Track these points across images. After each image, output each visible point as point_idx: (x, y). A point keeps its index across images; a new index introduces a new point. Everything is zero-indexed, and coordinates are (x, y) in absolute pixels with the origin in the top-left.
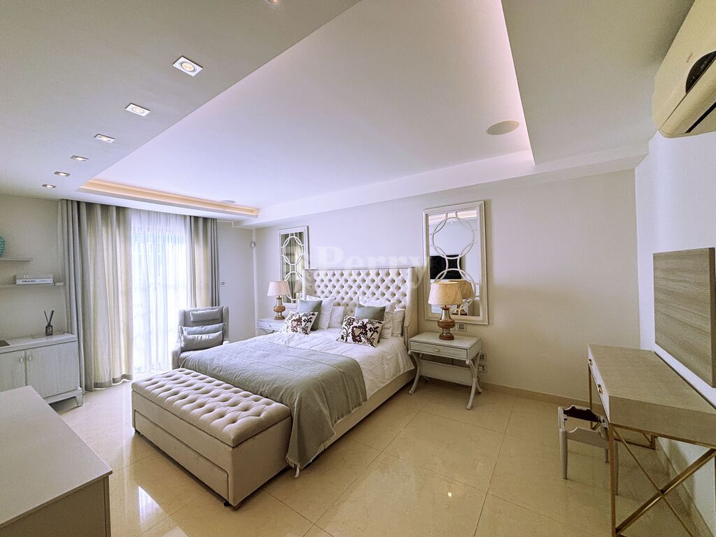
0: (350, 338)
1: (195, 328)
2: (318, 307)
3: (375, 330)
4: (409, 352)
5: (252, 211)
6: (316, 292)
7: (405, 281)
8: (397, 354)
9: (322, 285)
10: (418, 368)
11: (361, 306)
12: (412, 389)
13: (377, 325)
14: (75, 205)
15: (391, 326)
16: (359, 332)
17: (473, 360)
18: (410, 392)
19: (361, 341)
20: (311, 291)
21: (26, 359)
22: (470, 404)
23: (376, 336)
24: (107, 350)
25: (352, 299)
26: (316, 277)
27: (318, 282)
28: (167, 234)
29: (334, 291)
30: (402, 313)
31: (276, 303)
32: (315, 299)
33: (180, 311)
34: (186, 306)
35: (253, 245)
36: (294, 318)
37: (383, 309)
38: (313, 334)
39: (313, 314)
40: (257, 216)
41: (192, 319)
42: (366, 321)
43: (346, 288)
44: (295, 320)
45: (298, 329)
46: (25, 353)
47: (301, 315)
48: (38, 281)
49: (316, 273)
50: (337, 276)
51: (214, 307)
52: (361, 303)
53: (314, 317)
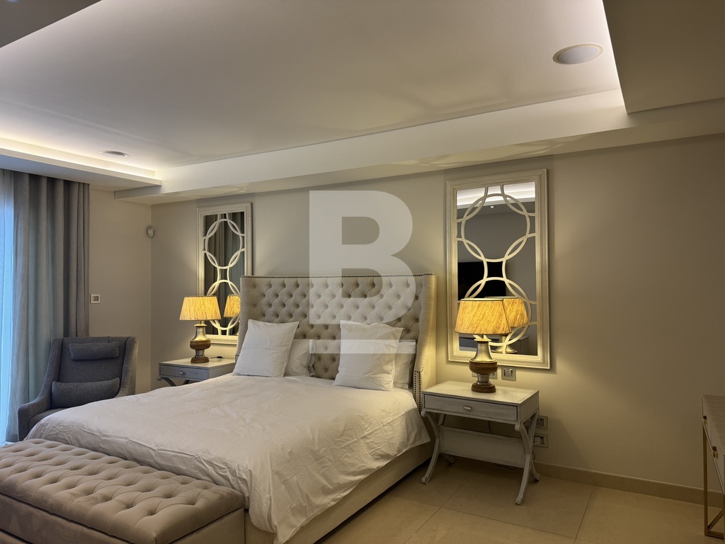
4: (423, 413)
7: (417, 297)
9: (275, 303)
10: (437, 440)
12: (427, 475)
17: (527, 425)
18: (423, 479)
22: (521, 496)
26: (263, 289)
27: (268, 298)
35: (151, 233)
41: (72, 357)
49: (264, 282)
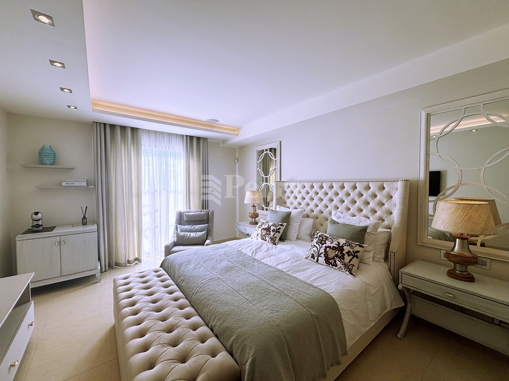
0: (322, 259)
1: (187, 226)
2: (287, 218)
3: (355, 255)
4: (400, 287)
5: (234, 130)
6: (286, 203)
7: (391, 197)
8: (382, 286)
9: (292, 196)
10: (409, 305)
11: (334, 222)
12: (401, 333)
13: (357, 248)
14: (102, 126)
15: (372, 250)
16: (334, 255)
18: (399, 336)
19: (336, 266)
20: (281, 202)
21: (60, 243)
23: (355, 261)
24: (123, 238)
25: (322, 213)
26: (286, 189)
27: (288, 193)
28: (169, 151)
29: (303, 203)
30: (387, 235)
31: (251, 210)
32: (284, 210)
33: (177, 212)
34: (182, 208)
35: (236, 161)
36: (264, 227)
37: (364, 230)
38: (281, 246)
39: (281, 225)
40: (238, 135)
41: (185, 219)
42: (342, 241)
43: (316, 200)
44: (264, 229)
45: (267, 238)
46: (60, 238)
47: (271, 224)
48: (76, 184)
49: (286, 185)
50: (307, 188)
51: (204, 210)
52: (334, 218)
53: (283, 228)
